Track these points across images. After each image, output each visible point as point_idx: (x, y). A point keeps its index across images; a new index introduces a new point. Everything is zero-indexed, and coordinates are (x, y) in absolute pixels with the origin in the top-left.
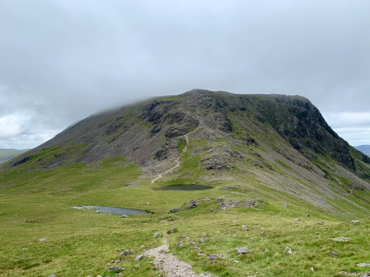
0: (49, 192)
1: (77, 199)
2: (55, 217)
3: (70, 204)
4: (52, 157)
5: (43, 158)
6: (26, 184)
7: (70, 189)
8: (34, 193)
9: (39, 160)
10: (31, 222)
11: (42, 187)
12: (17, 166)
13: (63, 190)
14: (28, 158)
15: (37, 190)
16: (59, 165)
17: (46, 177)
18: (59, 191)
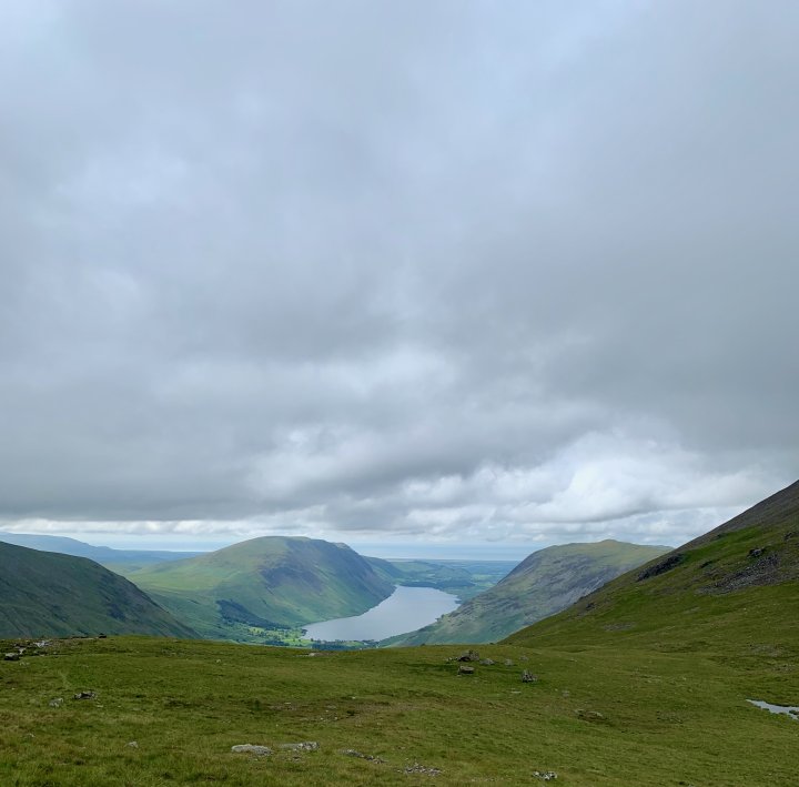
0: (714, 654)
1: (778, 679)
2: (675, 721)
3: (750, 693)
4: (742, 559)
5: (715, 561)
6: (662, 626)
7: (779, 652)
8: (672, 650)
9: (706, 564)
10: (594, 719)
11: (701, 639)
12: (651, 578)
13: (755, 652)
14: (677, 560)
15: (683, 644)
16: (761, 580)
17: (718, 612)
18: (744, 653)
